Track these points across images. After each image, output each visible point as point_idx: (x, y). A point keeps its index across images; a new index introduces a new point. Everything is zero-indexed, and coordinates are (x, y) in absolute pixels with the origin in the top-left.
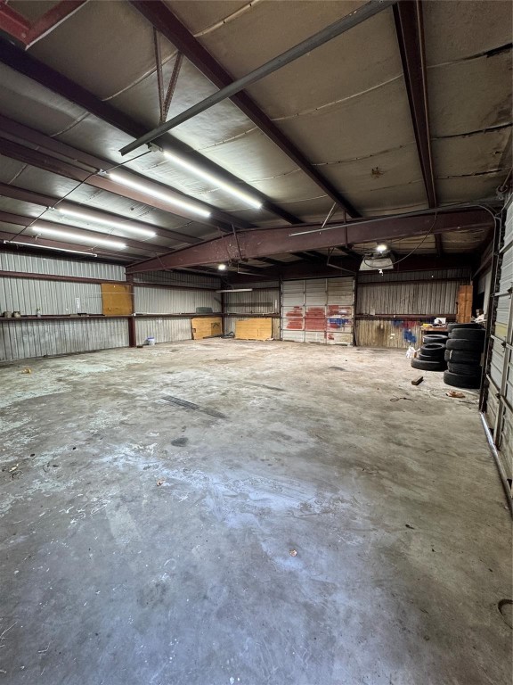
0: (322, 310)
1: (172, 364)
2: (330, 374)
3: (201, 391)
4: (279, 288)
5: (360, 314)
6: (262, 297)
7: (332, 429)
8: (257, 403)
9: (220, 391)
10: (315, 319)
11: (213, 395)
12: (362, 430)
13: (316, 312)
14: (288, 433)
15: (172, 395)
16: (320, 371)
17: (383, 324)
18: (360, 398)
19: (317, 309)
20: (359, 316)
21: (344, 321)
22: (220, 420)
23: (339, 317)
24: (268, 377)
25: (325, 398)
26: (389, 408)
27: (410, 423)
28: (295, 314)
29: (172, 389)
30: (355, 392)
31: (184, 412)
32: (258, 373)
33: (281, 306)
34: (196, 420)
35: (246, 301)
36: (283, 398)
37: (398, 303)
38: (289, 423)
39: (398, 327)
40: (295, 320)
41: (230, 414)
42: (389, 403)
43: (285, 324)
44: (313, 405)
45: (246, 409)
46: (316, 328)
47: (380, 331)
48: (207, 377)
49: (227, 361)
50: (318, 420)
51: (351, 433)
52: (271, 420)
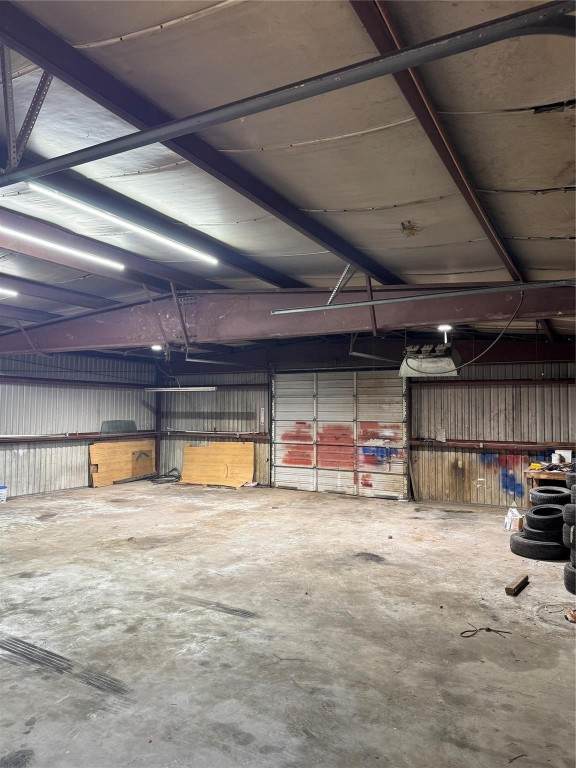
0: (348, 430)
1: (35, 552)
2: (355, 572)
3: (84, 624)
4: (268, 386)
5: (417, 439)
6: (236, 401)
7: (338, 711)
8: (196, 650)
9: (123, 621)
10: (335, 446)
11: (107, 632)
12: (397, 713)
13: (338, 433)
14: (247, 727)
15: (19, 634)
16: (337, 564)
17: (463, 459)
18: (404, 631)
19: (339, 428)
20: (416, 443)
21: (390, 452)
22: (112, 699)
23: (380, 443)
24: (229, 583)
25: (336, 633)
26: (456, 655)
27: (490, 690)
28: (298, 435)
29: (23, 617)
30: (397, 616)
31: (38, 679)
32: (212, 571)
33: (271, 420)
34: (61, 699)
35: (206, 409)
36: (253, 636)
37: (486, 420)
38: (253, 702)
39: (489, 465)
40: (298, 446)
41: (136, 680)
42: (457, 643)
43: (280, 454)
44: (309, 652)
45: (172, 668)
46: (339, 464)
47: (457, 471)
48: (104, 586)
49: (152, 542)
50: (313, 691)
51: (373, 722)
52: (219, 693)
